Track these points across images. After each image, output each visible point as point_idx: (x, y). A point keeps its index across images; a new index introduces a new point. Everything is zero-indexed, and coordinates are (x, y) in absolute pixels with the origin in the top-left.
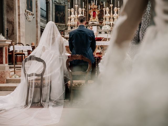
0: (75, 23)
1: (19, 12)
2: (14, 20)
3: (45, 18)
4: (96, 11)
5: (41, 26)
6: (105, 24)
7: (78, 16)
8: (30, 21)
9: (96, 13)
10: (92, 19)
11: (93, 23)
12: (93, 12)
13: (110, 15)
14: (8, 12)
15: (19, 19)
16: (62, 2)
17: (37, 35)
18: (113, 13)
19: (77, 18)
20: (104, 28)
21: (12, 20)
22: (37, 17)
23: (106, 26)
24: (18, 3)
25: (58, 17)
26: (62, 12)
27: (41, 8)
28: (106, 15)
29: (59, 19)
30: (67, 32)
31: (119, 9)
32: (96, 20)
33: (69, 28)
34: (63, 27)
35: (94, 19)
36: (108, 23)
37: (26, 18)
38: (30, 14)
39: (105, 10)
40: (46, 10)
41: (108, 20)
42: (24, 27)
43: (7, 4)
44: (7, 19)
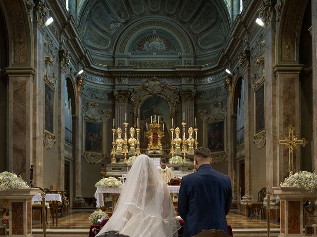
0: (123, 152)
1: (35, 134)
2: (26, 146)
3: (71, 143)
4: (158, 133)
5: (65, 157)
6: (175, 155)
7: (128, 140)
8: (49, 149)
9: (159, 136)
10: (151, 146)
11: (155, 153)
12: (153, 135)
13: (182, 140)
14: (15, 133)
15: (35, 145)
16: (96, 118)
17: (60, 172)
18: (187, 137)
19: (127, 143)
20: (173, 161)
21: (23, 147)
22: (60, 141)
23: (177, 158)
24: (33, 118)
25: (90, 141)
26: (97, 133)
27: (65, 128)
28: (176, 140)
29: (92, 145)
30: (110, 167)
31: (196, 130)
32: (158, 148)
33: (114, 160)
34: (98, 157)
35: (155, 145)
36: (178, 152)
37: (44, 144)
38: (50, 136)
39: (174, 131)
40: (72, 131)
41: (178, 147)
42: (43, 159)
43: (14, 119)
44: (14, 145)
